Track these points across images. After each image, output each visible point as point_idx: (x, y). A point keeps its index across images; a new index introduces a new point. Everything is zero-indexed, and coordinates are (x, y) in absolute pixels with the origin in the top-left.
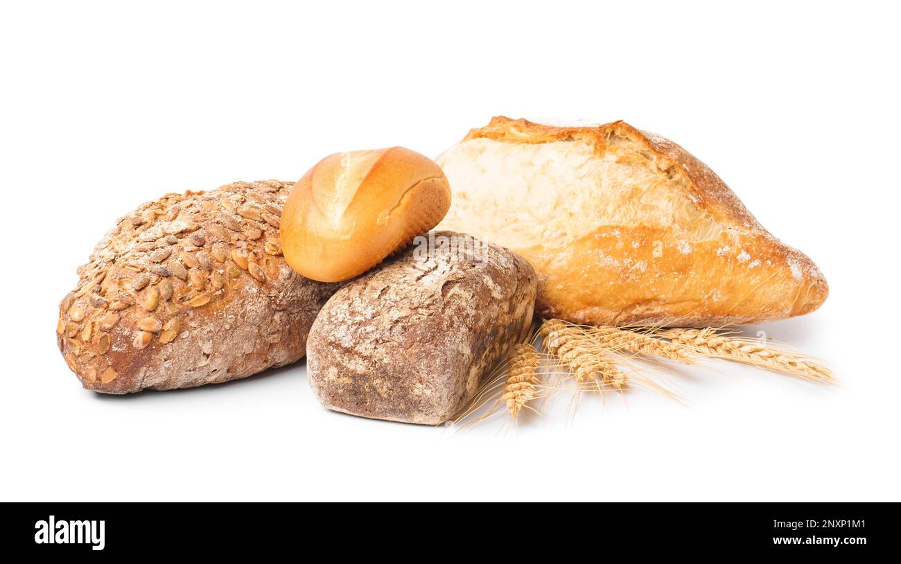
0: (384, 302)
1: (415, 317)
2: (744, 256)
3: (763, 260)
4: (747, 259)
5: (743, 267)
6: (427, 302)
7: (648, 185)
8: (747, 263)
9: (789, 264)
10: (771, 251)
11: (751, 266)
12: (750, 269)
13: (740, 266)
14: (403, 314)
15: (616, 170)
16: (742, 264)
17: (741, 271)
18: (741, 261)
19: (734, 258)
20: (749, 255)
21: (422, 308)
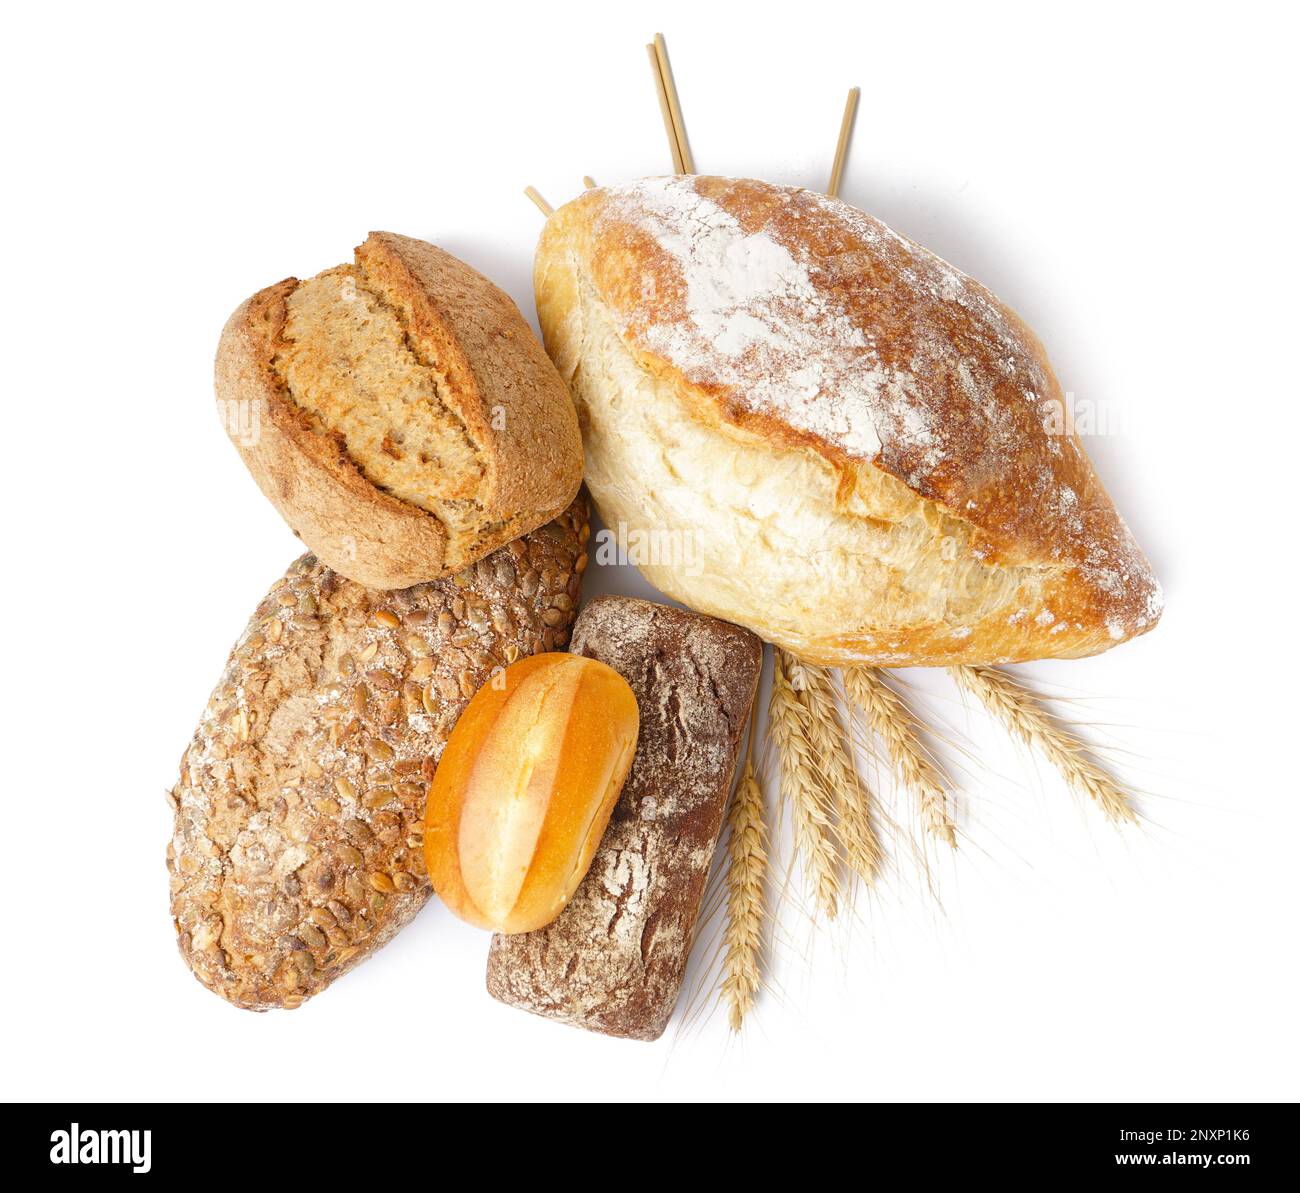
0: (573, 985)
1: (613, 1005)
2: (1046, 617)
3: (1071, 621)
4: (1050, 621)
5: (1043, 631)
6: (625, 978)
7: (912, 564)
8: (1049, 627)
9: (1107, 624)
10: (1084, 608)
11: (1054, 631)
12: (1052, 635)
13: (1039, 630)
14: (598, 1001)
15: (867, 544)
16: (1041, 628)
17: (1040, 637)
18: (1040, 624)
19: (1032, 621)
20: (1052, 616)
21: (620, 988)
